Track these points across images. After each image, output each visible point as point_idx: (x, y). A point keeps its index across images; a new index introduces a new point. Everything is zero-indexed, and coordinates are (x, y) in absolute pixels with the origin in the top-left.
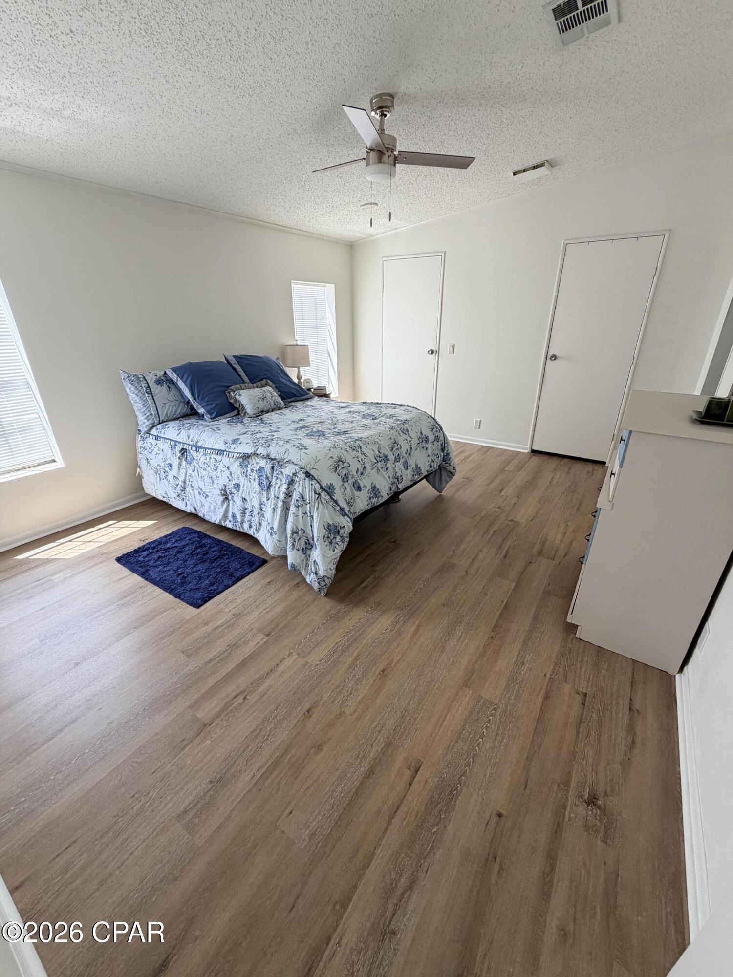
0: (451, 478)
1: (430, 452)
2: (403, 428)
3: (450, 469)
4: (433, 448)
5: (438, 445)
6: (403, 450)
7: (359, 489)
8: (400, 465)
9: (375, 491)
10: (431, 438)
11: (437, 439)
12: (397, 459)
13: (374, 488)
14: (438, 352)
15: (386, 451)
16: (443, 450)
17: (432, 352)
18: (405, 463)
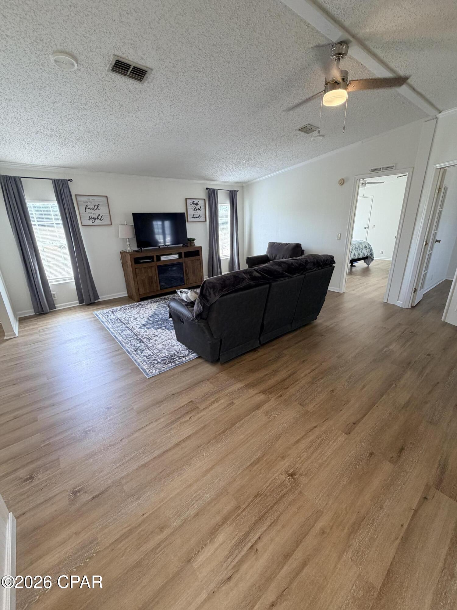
0: (372, 261)
1: (367, 250)
2: (361, 243)
3: (372, 257)
4: (368, 250)
5: (369, 250)
6: (361, 248)
7: (352, 253)
8: (360, 251)
9: (355, 255)
10: (368, 247)
11: (369, 248)
12: (360, 249)
13: (354, 254)
14: (368, 228)
15: (357, 247)
16: (371, 251)
17: (366, 228)
18: (361, 251)
